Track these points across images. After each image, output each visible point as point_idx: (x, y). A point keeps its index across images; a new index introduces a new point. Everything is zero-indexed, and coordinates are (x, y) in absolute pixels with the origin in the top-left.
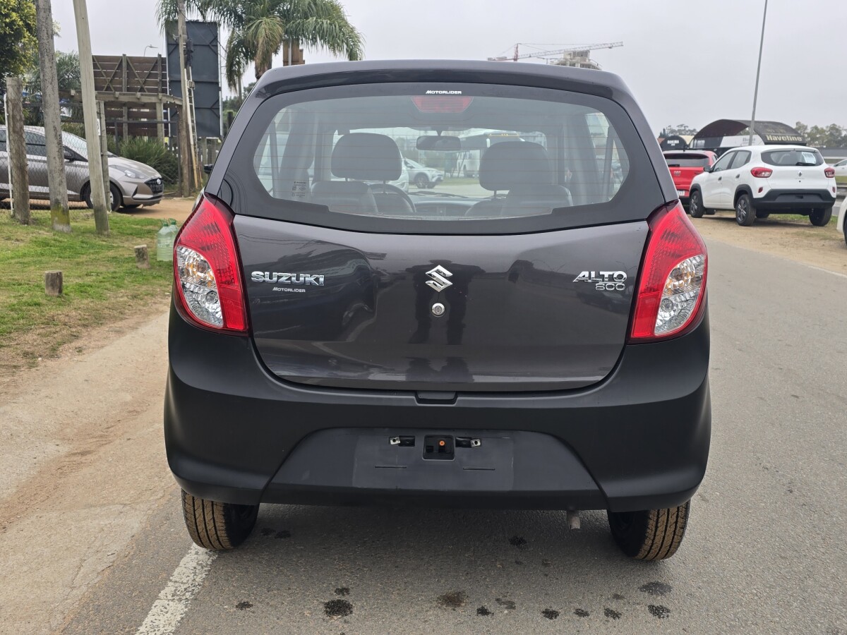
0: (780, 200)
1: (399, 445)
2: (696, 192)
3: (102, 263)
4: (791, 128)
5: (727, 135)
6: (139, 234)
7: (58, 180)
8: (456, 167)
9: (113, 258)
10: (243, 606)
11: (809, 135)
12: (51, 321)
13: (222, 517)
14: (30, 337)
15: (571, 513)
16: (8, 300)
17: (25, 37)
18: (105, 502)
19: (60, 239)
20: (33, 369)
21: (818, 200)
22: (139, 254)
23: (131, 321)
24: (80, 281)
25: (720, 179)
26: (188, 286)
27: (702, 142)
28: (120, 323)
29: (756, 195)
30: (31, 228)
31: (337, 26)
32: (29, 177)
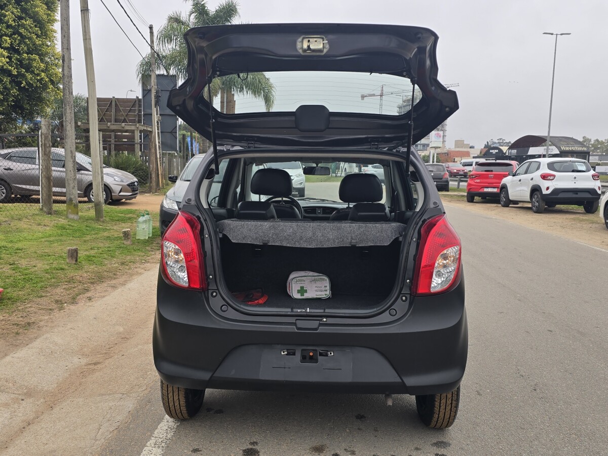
0: (561, 195)
1: (287, 354)
2: (504, 189)
3: (100, 240)
4: (580, 142)
5: (532, 147)
6: (123, 220)
7: (72, 186)
8: (339, 169)
9: (107, 237)
10: (195, 451)
11: (593, 145)
12: (71, 280)
13: (184, 398)
14: (59, 290)
15: (388, 396)
16: (44, 266)
17: (49, 89)
18: (111, 392)
19: (73, 224)
20: (62, 311)
21: (588, 195)
22: (125, 235)
23: (121, 280)
24: (87, 253)
25: (520, 180)
26: (169, 263)
27: (514, 152)
28: (114, 281)
29: (545, 192)
30: (53, 217)
31: (257, 80)
32: (53, 183)
